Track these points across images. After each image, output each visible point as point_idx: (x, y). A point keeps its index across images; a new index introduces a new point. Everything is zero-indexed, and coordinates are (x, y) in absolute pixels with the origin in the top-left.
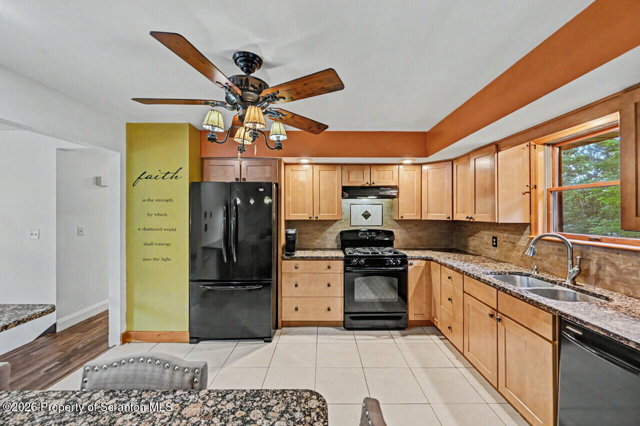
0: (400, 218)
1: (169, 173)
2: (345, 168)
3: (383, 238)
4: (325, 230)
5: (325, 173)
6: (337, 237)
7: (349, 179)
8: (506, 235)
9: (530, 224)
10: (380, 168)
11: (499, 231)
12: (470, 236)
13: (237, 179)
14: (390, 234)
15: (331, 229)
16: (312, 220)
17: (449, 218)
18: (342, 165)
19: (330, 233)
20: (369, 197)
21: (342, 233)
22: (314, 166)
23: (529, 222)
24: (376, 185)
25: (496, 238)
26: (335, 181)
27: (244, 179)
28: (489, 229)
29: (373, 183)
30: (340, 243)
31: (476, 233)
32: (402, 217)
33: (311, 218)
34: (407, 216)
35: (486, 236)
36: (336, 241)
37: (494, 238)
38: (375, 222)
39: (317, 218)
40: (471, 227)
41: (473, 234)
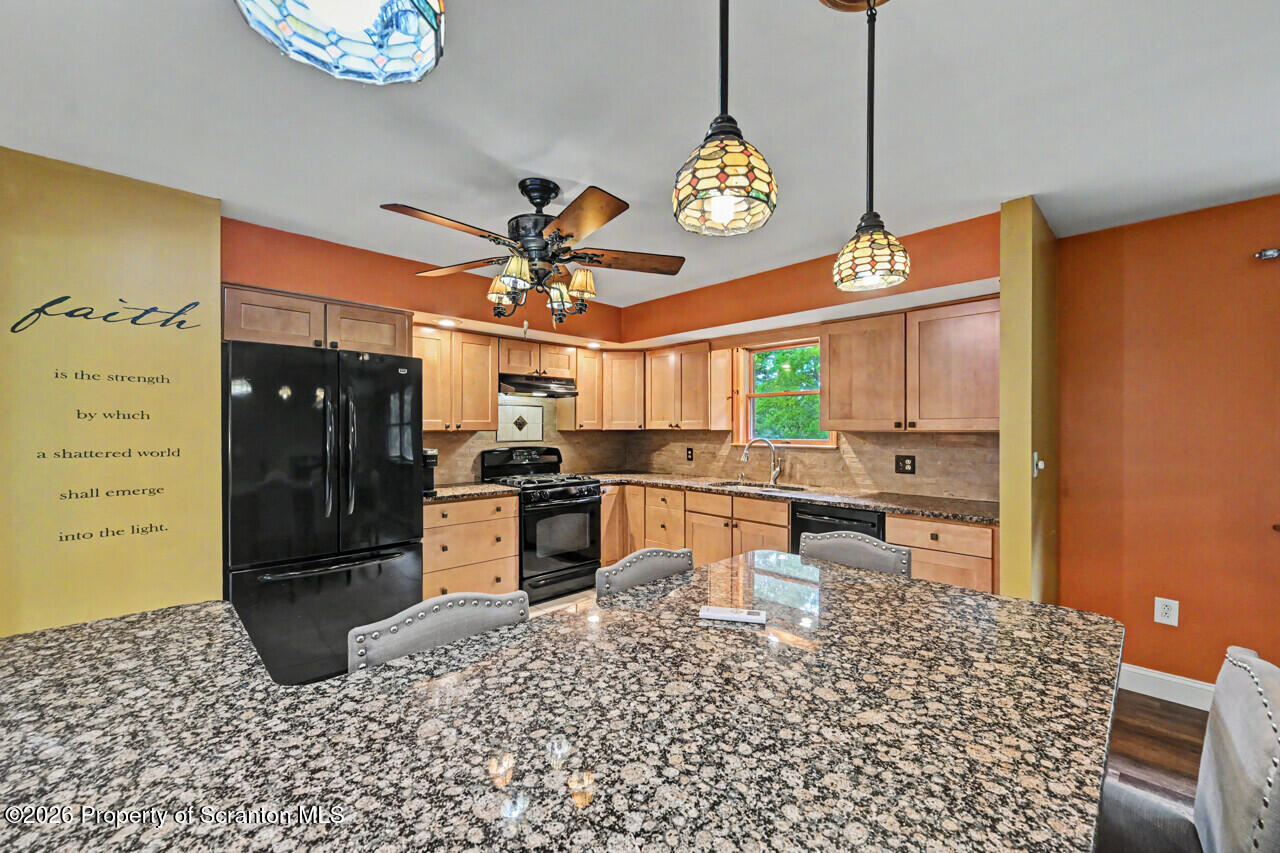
0: (578, 428)
1: (154, 309)
2: (504, 342)
3: (545, 460)
4: (453, 450)
5: (472, 349)
6: (475, 462)
7: (509, 362)
8: (704, 445)
9: (732, 431)
10: (552, 350)
11: (695, 441)
12: (655, 451)
13: (318, 343)
14: (555, 452)
15: (463, 449)
16: (449, 433)
17: (640, 427)
18: (500, 337)
19: (464, 455)
20: (535, 394)
21: (483, 454)
22: (454, 333)
23: (730, 429)
24: (548, 375)
25: (691, 450)
26: (489, 363)
27: (335, 345)
28: (682, 440)
29: (544, 372)
30: (479, 473)
31: (664, 446)
32: (581, 426)
33: (447, 427)
34: (589, 424)
35: (678, 449)
36: (474, 469)
37: (688, 450)
38: (533, 435)
39: (458, 427)
40: (656, 439)
41: (659, 448)
